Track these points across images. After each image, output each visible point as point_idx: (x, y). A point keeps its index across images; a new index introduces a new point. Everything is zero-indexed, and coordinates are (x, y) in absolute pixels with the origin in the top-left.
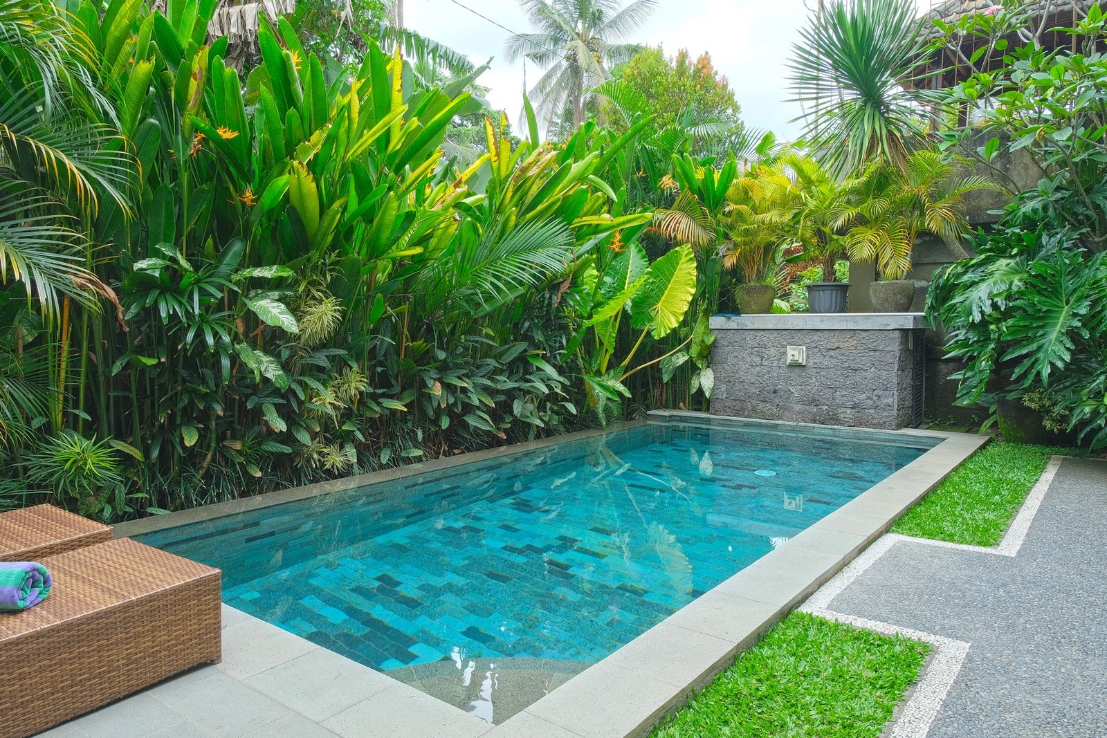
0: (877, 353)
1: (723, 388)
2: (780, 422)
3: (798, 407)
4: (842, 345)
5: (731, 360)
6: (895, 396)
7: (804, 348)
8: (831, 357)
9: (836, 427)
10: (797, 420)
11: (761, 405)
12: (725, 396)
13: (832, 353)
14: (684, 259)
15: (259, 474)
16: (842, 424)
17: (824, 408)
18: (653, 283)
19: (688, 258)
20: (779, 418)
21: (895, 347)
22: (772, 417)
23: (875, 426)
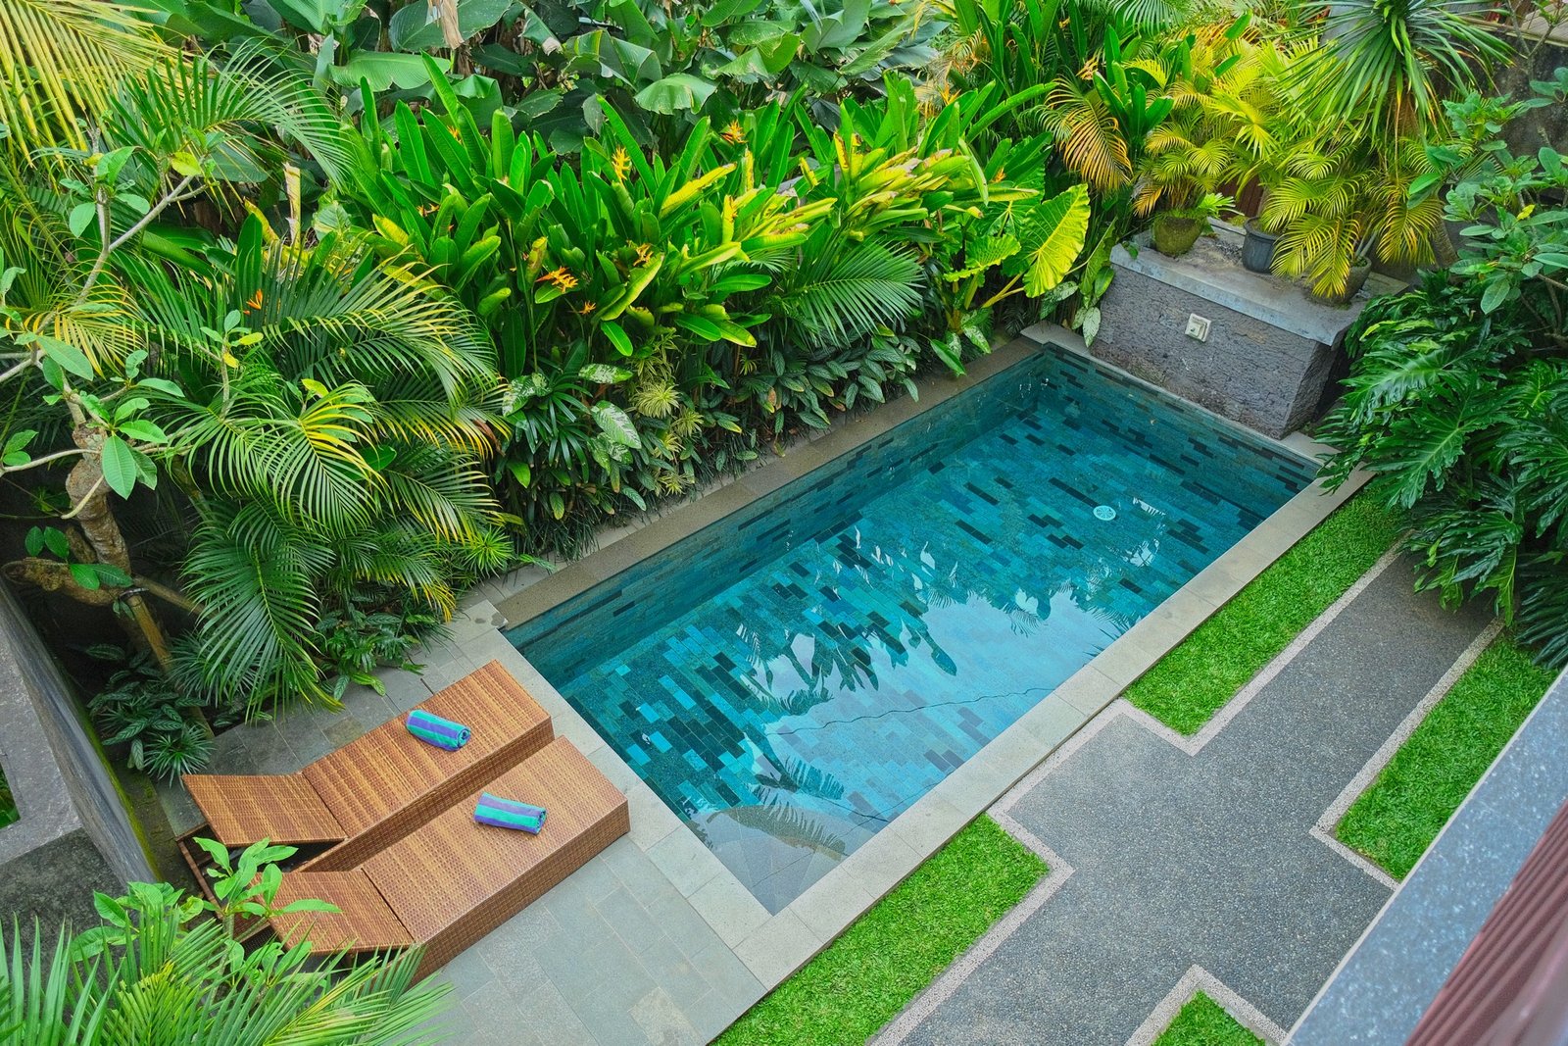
0: (1286, 357)
1: (1111, 330)
2: (1161, 390)
3: (1186, 382)
4: (1250, 335)
5: (1126, 305)
6: (1290, 408)
7: (1209, 322)
8: (1236, 342)
9: (1219, 416)
10: (1181, 394)
11: (1146, 365)
12: (1111, 340)
13: (1239, 339)
14: (1077, 203)
15: (612, 512)
16: (1225, 415)
17: (1214, 392)
18: (1035, 227)
19: (1082, 203)
20: (1163, 385)
21: (1307, 358)
22: (1155, 381)
23: (1260, 429)
